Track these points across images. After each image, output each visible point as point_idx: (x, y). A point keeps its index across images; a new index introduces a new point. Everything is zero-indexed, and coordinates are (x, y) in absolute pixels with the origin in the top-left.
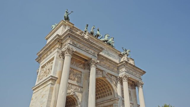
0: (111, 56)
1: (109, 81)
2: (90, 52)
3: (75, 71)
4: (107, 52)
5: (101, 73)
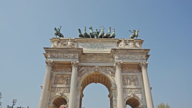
0: (106, 47)
1: (104, 73)
2: (68, 57)
3: (65, 76)
4: (101, 46)
5: (93, 69)
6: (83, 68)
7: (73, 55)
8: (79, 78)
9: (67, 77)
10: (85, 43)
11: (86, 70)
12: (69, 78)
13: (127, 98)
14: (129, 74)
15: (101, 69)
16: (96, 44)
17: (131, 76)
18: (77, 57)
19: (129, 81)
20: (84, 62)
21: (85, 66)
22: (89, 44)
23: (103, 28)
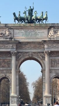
0: (39, 34)
2: (8, 47)
3: (6, 61)
4: (34, 32)
5: (28, 54)
6: (20, 54)
7: (11, 45)
8: (17, 62)
9: (8, 62)
10: (20, 30)
11: (22, 56)
12: (9, 62)
13: (53, 77)
14: (56, 58)
15: (34, 54)
16: (29, 30)
17: (58, 60)
18: (15, 47)
19: (56, 64)
20: (21, 49)
21: (21, 52)
22: (24, 31)
23: (35, 13)
